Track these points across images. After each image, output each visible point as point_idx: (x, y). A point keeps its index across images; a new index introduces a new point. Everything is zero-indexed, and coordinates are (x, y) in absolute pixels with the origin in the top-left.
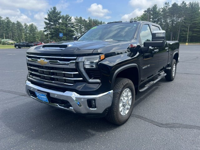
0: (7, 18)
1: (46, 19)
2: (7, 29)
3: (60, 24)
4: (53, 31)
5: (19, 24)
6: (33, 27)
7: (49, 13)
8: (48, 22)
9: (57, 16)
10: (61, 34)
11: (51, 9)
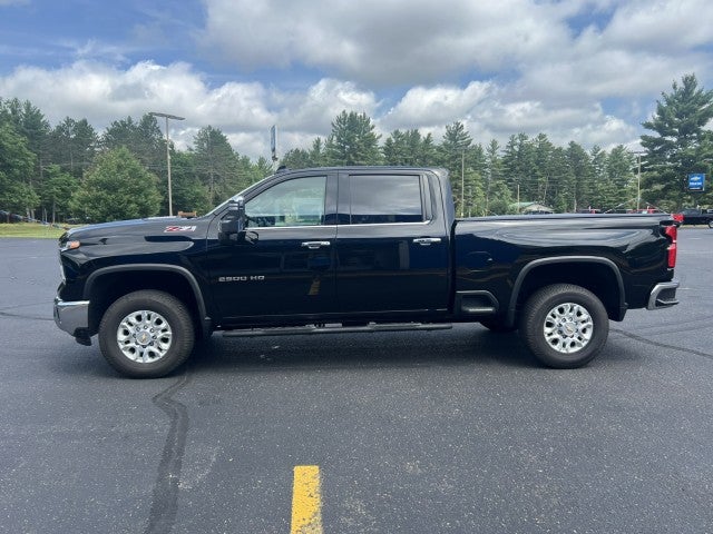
0: (541, 137)
1: (648, 126)
2: (535, 171)
3: (704, 138)
4: (670, 167)
5: (575, 152)
6: (621, 158)
7: (664, 105)
8: (656, 135)
9: (694, 111)
10: (696, 178)
11: (675, 87)
